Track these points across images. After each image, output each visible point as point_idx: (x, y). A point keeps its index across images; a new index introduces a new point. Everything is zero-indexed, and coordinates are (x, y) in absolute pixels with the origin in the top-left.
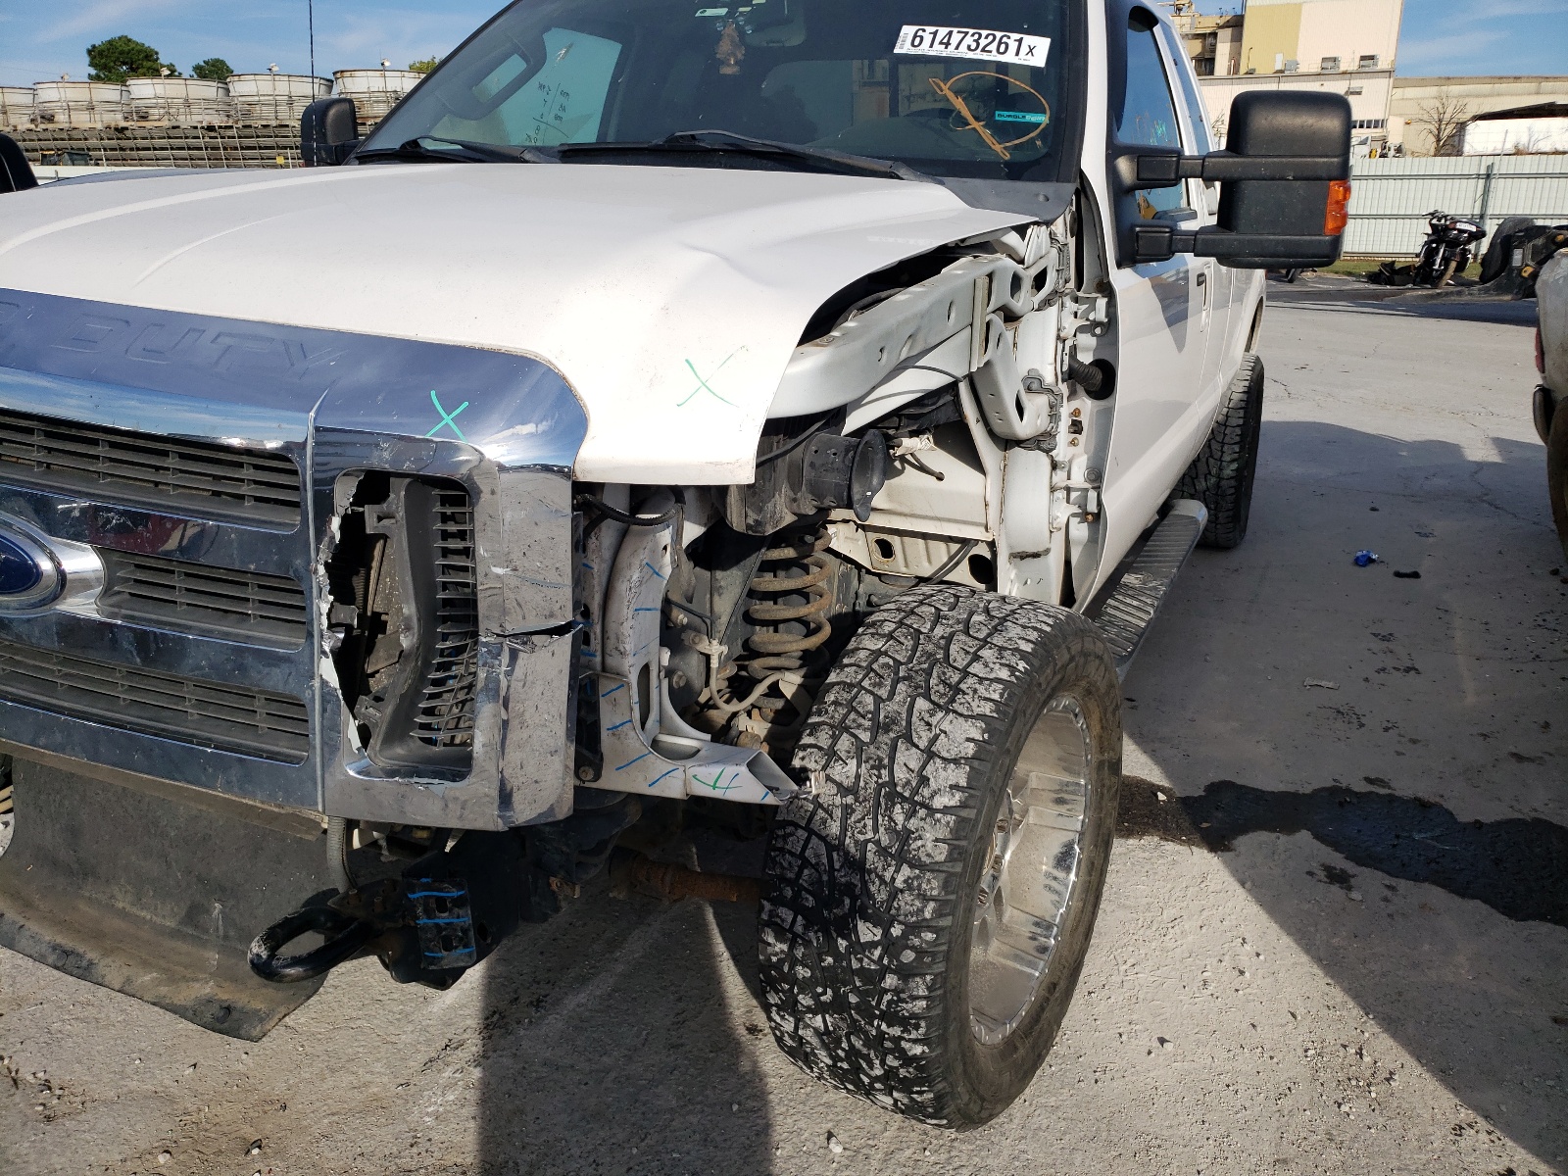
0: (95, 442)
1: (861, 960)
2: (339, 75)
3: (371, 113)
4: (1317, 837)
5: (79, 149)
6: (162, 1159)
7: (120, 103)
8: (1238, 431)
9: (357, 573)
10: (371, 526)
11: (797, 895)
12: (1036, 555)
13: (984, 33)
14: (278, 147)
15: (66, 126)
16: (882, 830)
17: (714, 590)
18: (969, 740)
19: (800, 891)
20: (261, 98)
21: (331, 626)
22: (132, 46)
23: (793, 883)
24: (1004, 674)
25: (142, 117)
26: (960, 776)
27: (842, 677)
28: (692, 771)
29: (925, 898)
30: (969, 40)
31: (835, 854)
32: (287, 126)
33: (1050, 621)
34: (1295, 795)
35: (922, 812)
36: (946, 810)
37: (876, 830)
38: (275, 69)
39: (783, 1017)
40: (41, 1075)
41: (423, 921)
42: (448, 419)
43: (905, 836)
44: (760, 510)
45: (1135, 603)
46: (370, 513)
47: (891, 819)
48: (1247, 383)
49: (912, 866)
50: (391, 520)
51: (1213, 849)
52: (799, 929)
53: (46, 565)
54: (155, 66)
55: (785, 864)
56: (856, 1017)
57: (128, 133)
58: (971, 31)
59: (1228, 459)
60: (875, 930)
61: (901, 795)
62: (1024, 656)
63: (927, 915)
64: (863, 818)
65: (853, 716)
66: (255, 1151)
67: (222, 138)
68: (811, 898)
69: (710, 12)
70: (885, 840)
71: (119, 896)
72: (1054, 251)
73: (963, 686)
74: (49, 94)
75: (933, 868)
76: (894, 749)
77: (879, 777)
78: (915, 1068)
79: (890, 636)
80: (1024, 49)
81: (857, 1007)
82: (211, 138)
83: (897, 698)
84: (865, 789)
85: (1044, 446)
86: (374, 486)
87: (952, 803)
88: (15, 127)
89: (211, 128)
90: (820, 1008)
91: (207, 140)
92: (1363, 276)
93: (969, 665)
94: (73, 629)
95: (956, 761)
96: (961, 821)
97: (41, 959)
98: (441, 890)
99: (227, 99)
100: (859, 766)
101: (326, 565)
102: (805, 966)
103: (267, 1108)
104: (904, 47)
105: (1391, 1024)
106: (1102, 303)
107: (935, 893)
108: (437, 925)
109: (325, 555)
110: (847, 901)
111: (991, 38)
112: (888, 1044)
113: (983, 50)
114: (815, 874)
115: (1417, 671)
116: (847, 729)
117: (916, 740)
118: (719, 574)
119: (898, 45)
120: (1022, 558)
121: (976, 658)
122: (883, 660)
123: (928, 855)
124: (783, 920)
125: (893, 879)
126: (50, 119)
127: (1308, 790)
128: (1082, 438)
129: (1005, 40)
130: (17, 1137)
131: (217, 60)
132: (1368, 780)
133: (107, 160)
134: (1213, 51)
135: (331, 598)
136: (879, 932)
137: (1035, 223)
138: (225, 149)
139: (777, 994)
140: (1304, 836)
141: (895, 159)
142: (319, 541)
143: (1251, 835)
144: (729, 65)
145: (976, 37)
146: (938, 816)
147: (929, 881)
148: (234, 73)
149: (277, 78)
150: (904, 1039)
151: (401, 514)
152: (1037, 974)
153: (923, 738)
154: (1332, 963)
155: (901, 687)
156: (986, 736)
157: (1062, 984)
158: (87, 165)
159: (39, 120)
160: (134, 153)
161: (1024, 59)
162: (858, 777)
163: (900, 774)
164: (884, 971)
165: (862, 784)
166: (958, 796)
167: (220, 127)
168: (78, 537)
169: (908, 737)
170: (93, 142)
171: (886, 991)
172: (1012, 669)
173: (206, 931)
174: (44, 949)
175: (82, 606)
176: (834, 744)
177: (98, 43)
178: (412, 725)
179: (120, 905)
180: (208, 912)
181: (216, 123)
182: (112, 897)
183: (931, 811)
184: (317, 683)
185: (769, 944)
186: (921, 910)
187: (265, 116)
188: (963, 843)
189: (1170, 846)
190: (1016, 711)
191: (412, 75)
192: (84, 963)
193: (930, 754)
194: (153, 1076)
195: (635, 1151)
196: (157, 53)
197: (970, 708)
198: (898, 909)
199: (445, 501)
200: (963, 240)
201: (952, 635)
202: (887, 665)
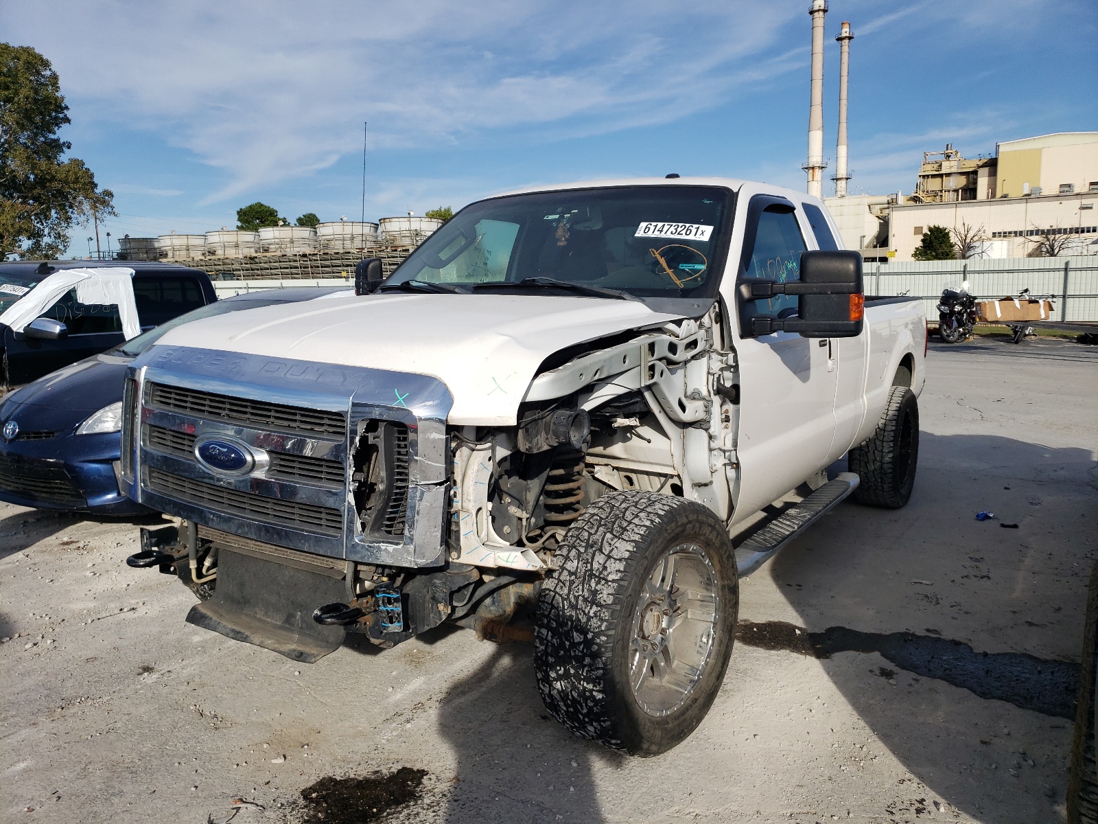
0: (270, 410)
1: (575, 651)
2: (382, 221)
3: (401, 244)
4: (883, 655)
5: (228, 271)
6: (265, 746)
7: (253, 242)
8: (892, 434)
9: (365, 464)
10: (371, 441)
11: (549, 622)
12: (706, 485)
13: (680, 224)
14: (344, 266)
15: (222, 257)
16: (585, 590)
17: (528, 489)
18: (626, 551)
19: (550, 620)
20: (336, 236)
21: (353, 481)
22: (263, 208)
23: (547, 616)
24: (648, 523)
25: (265, 250)
26: (621, 566)
27: (576, 525)
28: (498, 554)
29: (602, 620)
30: (673, 229)
31: (565, 602)
32: (349, 253)
33: (678, 503)
34: (880, 636)
35: (603, 582)
36: (613, 581)
37: (583, 591)
38: (345, 219)
39: (544, 686)
40: (213, 712)
41: (382, 608)
42: (401, 399)
43: (595, 593)
44: (531, 442)
45: (788, 523)
46: (370, 435)
47: (590, 585)
48: (898, 405)
49: (597, 606)
50: (378, 439)
51: (818, 657)
52: (549, 638)
53: (249, 458)
54: (275, 219)
55: (544, 608)
56: (574, 680)
57: (257, 260)
58: (674, 224)
59: (887, 451)
60: (581, 636)
61: (595, 575)
62: (659, 516)
63: (603, 628)
64: (578, 585)
65: (578, 541)
66: (306, 747)
67: (310, 261)
68: (554, 623)
69: (551, 217)
70: (586, 595)
71: (259, 613)
72: (703, 331)
73: (628, 528)
74: (214, 239)
75: (607, 606)
76: (594, 555)
77: (586, 567)
78: (600, 706)
79: (601, 508)
80: (699, 232)
81: (574, 675)
82: (304, 261)
83: (599, 533)
84: (580, 572)
85: (704, 426)
86: (373, 425)
87: (617, 578)
88: (193, 258)
89: (304, 255)
90: (559, 678)
91: (302, 262)
92: (1075, 338)
93: (632, 519)
94: (257, 483)
95: (620, 560)
96: (620, 586)
97: (227, 635)
98: (389, 594)
99: (315, 238)
100: (578, 563)
101: (353, 455)
102: (552, 656)
103: (311, 732)
104: (640, 233)
105: (885, 737)
106: (731, 356)
107: (607, 618)
108: (387, 610)
109: (353, 452)
110: (570, 623)
111: (683, 227)
112: (588, 694)
113: (679, 234)
114: (557, 611)
115: (989, 578)
116: (575, 547)
117: (604, 551)
118: (529, 482)
119: (637, 232)
120: (699, 486)
121: (637, 516)
122: (595, 517)
123: (604, 601)
124: (543, 635)
125: (589, 612)
126: (213, 253)
127: (888, 633)
128: (730, 424)
129: (690, 228)
130: (203, 734)
131: (311, 214)
132: (928, 630)
133: (244, 276)
134: (975, 183)
135: (354, 469)
136: (582, 637)
137: (686, 319)
138: (312, 267)
139: (541, 673)
140: (877, 654)
141: (623, 289)
142: (351, 446)
143: (844, 652)
144: (562, 241)
145: (676, 227)
146: (610, 583)
147: (604, 613)
148: (320, 222)
149: (345, 224)
150: (594, 690)
151: (382, 436)
152: (686, 692)
153: (606, 549)
154: (863, 710)
155: (601, 529)
156: (635, 549)
157: (701, 701)
158: (232, 280)
159: (207, 254)
160: (259, 272)
161: (699, 238)
162: (577, 568)
163: (595, 566)
164: (585, 655)
165: (579, 571)
166: (619, 574)
167: (310, 255)
168: (261, 447)
169: (601, 550)
170: (236, 266)
171: (585, 666)
172: (652, 521)
173: (293, 626)
174: (228, 631)
175: (259, 474)
176: (569, 553)
177: (243, 207)
178: (382, 525)
179: (258, 616)
180: (295, 617)
181: (308, 252)
182: (256, 613)
183: (607, 581)
184: (346, 504)
185: (537, 647)
186: (600, 626)
187: (338, 247)
188: (621, 596)
189: (795, 655)
190: (651, 540)
191: (427, 219)
192: (245, 636)
193: (609, 557)
194: (262, 716)
195: (478, 759)
196: (276, 212)
197: (629, 537)
198: (591, 626)
199: (400, 432)
200: (640, 328)
201: (628, 507)
202: (597, 520)
